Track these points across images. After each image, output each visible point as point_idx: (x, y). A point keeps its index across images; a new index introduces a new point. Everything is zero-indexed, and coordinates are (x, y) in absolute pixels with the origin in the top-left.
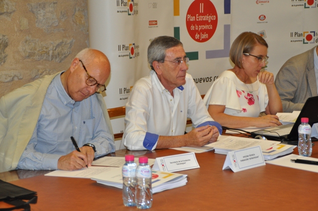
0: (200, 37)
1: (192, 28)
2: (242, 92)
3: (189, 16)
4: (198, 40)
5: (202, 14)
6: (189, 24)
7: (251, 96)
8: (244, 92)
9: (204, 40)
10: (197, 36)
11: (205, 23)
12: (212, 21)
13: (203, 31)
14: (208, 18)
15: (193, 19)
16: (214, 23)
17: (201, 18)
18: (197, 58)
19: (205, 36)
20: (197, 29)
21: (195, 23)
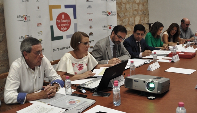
0: (63, 29)
1: (59, 25)
2: (75, 64)
3: (57, 20)
4: (62, 31)
5: (64, 19)
6: (57, 24)
7: (81, 65)
8: (76, 64)
9: (65, 31)
10: (62, 29)
11: (65, 23)
12: (68, 22)
13: (65, 27)
14: (67, 21)
15: (59, 22)
16: (70, 23)
17: (63, 21)
18: (62, 39)
19: (66, 29)
20: (61, 26)
21: (60, 23)
